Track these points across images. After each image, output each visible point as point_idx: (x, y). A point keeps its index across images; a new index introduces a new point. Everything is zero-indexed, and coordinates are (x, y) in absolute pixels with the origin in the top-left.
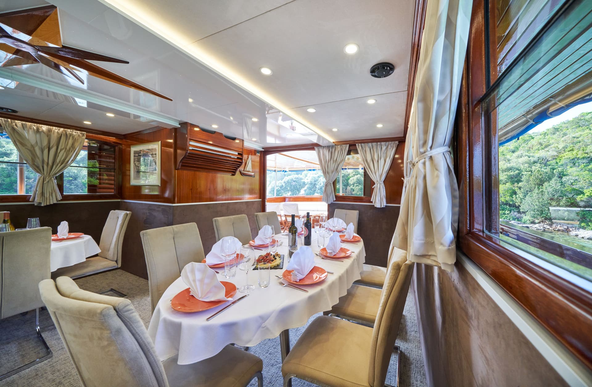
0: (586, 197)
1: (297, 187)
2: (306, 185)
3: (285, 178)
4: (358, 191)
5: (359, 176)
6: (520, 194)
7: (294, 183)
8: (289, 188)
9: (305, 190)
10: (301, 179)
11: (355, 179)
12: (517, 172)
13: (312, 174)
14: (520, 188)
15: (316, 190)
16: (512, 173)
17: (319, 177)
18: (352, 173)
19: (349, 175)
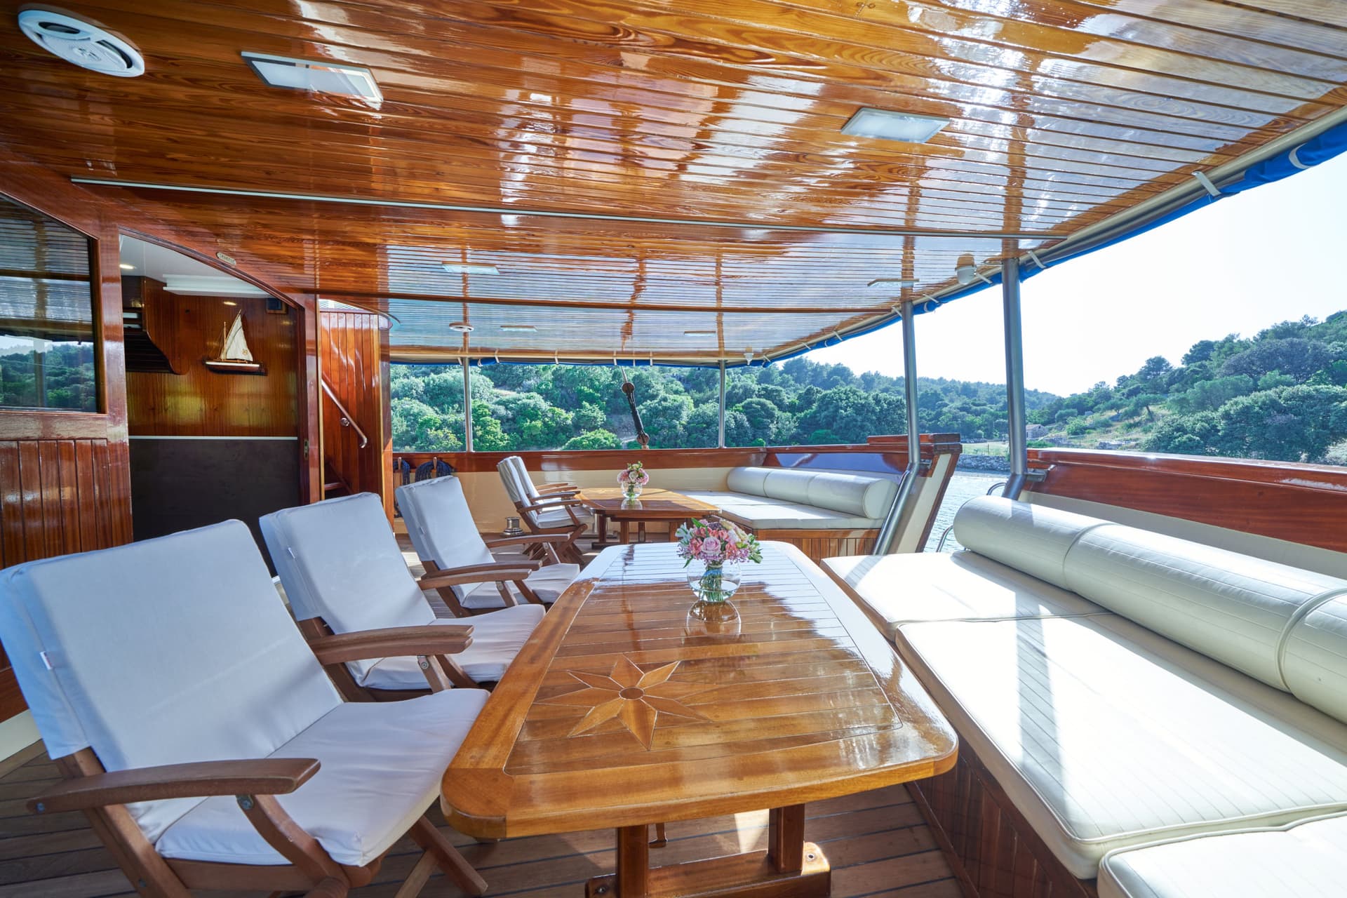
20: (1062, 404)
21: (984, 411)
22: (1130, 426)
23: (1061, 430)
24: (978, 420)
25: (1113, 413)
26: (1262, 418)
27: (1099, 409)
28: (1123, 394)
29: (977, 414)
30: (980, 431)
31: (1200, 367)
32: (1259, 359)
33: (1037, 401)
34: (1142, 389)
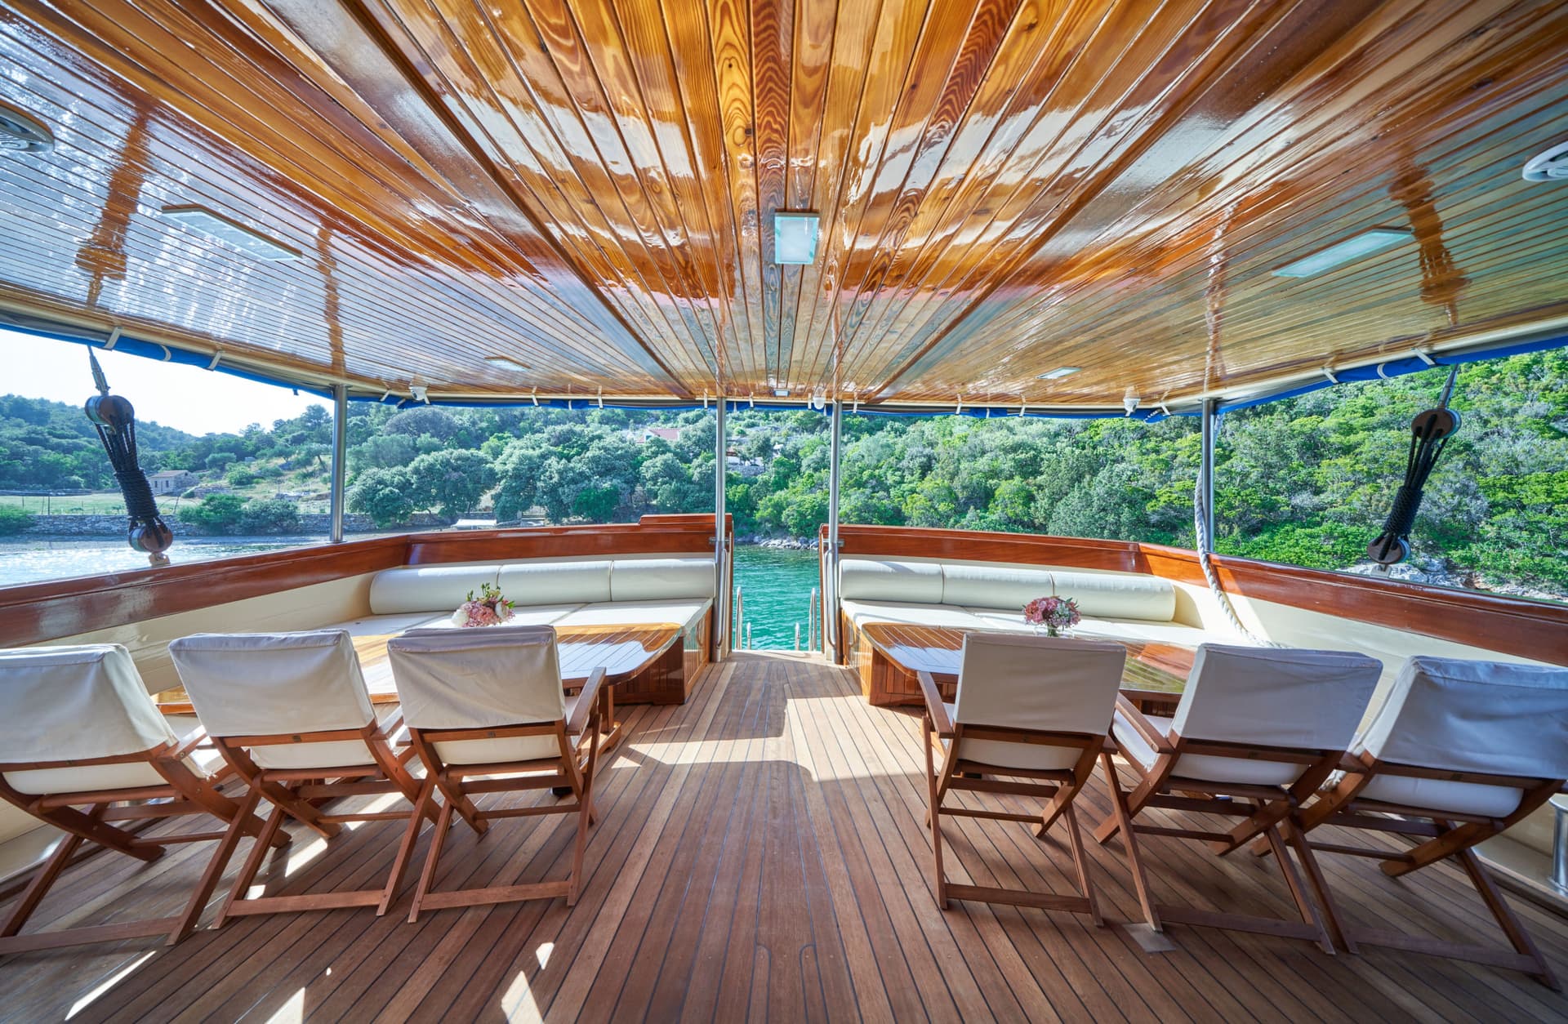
0: (1161, 504)
1: (465, 486)
2: (500, 480)
3: (417, 459)
4: (667, 498)
5: (669, 455)
6: (1042, 502)
7: (455, 475)
8: (434, 491)
9: (496, 498)
10: (483, 461)
11: (658, 464)
12: (1032, 452)
13: (522, 448)
14: (1040, 487)
15: (534, 496)
16: (1023, 456)
17: (544, 457)
18: (648, 448)
19: (639, 452)
20: (212, 446)
21: (80, 448)
22: (306, 476)
23: (219, 477)
24: (69, 460)
25: (282, 461)
26: (443, 475)
27: (264, 455)
28: (287, 440)
29: (67, 450)
30: (76, 478)
31: (361, 421)
32: (415, 422)
33: (160, 438)
34: (308, 436)
